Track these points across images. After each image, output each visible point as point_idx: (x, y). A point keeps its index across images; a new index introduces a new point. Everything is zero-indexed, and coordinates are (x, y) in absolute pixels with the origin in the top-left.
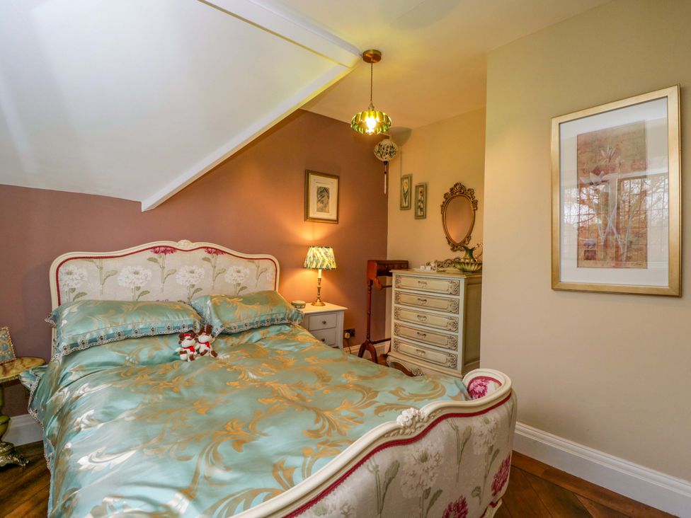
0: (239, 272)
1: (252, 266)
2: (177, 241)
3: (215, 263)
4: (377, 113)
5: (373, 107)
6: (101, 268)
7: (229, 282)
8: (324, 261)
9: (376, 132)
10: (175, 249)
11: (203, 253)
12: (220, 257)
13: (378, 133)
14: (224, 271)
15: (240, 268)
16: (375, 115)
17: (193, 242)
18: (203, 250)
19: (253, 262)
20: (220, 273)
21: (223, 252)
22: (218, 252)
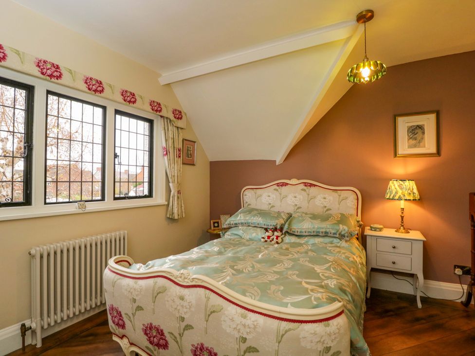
0: (325, 198)
1: (335, 194)
2: (290, 180)
3: (309, 192)
4: (372, 63)
5: (368, 59)
6: (256, 193)
7: (318, 204)
8: (396, 193)
9: (371, 80)
10: (288, 184)
11: (302, 186)
12: (313, 188)
13: (373, 80)
14: (315, 197)
15: (326, 196)
16: (370, 65)
17: (298, 180)
18: (303, 184)
19: (337, 192)
20: (311, 199)
21: (315, 185)
22: (311, 185)
